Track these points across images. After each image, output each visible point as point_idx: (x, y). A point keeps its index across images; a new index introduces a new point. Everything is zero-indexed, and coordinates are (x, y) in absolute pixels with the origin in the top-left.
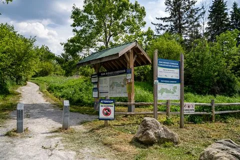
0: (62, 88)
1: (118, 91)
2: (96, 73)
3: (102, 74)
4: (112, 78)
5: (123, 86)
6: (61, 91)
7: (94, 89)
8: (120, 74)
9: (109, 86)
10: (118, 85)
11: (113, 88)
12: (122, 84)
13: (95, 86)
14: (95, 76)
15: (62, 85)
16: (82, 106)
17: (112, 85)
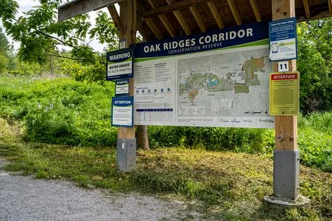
0: (20, 96)
1: (215, 106)
2: (124, 46)
3: (146, 49)
4: (190, 62)
5: (241, 88)
6: (17, 104)
7: (118, 97)
8: (227, 44)
9: (174, 90)
10: (216, 86)
11: (192, 96)
12: (238, 79)
13: (123, 89)
14: (121, 56)
15: (20, 91)
16: (71, 145)
17: (188, 86)
